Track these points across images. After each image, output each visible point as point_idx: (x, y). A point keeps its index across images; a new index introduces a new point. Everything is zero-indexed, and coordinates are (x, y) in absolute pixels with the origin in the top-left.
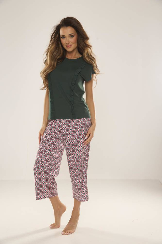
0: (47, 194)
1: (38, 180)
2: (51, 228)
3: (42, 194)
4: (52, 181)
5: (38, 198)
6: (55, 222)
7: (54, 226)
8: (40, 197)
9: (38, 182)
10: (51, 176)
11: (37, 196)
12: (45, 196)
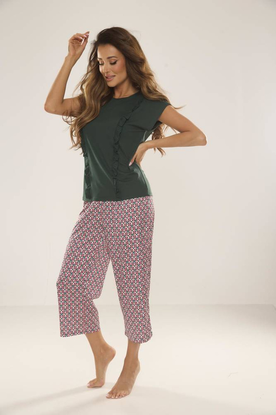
0: (79, 327)
1: (63, 304)
2: (88, 387)
3: (72, 328)
4: (89, 306)
5: (64, 333)
6: (97, 376)
7: (94, 384)
8: (68, 333)
9: (63, 308)
10: (87, 298)
11: (62, 331)
12: (76, 332)
